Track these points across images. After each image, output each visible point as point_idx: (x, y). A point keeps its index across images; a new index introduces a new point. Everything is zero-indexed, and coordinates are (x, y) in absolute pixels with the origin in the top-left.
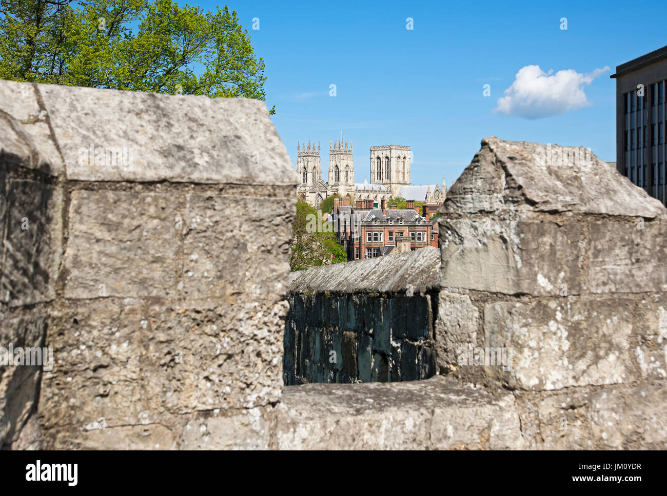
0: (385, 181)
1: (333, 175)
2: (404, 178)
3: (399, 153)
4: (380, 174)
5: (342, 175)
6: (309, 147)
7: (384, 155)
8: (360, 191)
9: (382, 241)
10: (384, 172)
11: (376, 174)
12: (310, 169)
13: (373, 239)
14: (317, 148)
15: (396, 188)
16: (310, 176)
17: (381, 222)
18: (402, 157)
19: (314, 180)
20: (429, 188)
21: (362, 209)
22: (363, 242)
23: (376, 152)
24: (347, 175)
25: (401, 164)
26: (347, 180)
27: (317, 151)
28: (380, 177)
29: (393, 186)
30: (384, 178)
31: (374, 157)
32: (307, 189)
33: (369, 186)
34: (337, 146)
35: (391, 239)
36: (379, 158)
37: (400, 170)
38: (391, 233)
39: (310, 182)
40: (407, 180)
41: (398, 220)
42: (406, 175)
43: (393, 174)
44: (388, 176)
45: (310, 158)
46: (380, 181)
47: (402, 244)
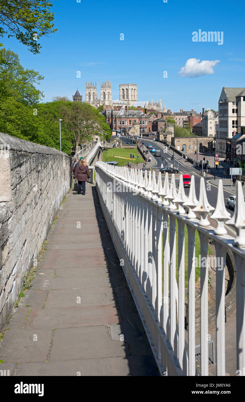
0: (126, 99)
1: (102, 96)
2: (135, 98)
3: (132, 87)
4: (124, 96)
5: (107, 96)
6: (91, 84)
7: (126, 88)
8: (115, 104)
9: (126, 124)
10: (126, 95)
11: (122, 96)
12: (92, 94)
13: (122, 124)
14: (95, 84)
15: (131, 103)
16: (92, 97)
17: (126, 116)
18: (134, 89)
19: (94, 99)
20: (146, 102)
21: (116, 110)
22: (117, 125)
23: (122, 87)
24: (109, 96)
25: (133, 92)
26: (109, 99)
27: (95, 86)
28: (124, 98)
29: (130, 102)
30: (126, 98)
31: (121, 89)
32: (91, 102)
33: (119, 102)
34: (104, 83)
35: (130, 124)
36: (123, 89)
37: (133, 95)
38: (130, 121)
39: (92, 99)
40: (136, 99)
41: (133, 115)
42: (135, 97)
43: (130, 97)
44: (128, 97)
45: (91, 89)
46: (124, 100)
47: (136, 126)
